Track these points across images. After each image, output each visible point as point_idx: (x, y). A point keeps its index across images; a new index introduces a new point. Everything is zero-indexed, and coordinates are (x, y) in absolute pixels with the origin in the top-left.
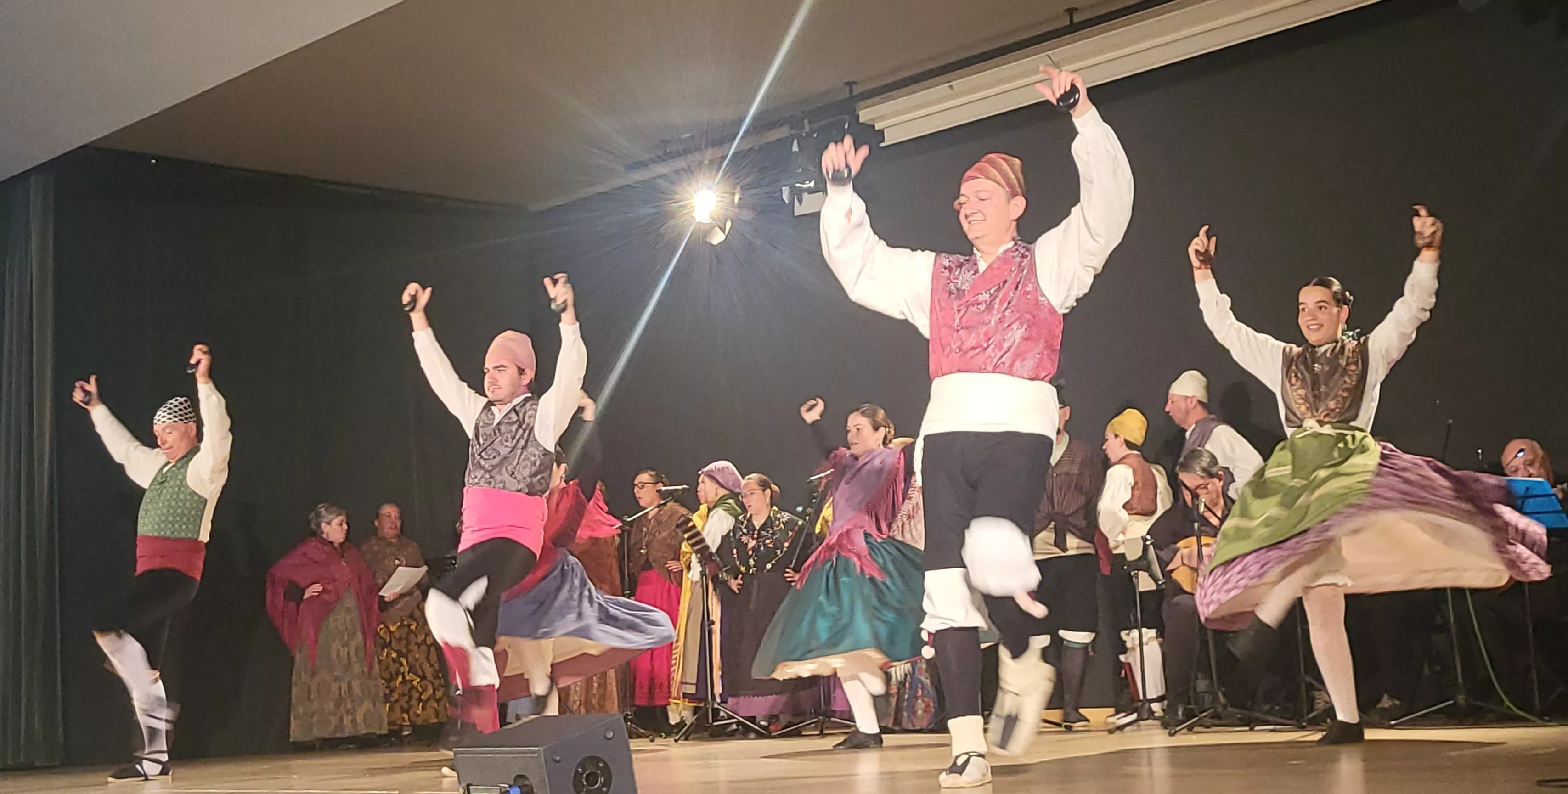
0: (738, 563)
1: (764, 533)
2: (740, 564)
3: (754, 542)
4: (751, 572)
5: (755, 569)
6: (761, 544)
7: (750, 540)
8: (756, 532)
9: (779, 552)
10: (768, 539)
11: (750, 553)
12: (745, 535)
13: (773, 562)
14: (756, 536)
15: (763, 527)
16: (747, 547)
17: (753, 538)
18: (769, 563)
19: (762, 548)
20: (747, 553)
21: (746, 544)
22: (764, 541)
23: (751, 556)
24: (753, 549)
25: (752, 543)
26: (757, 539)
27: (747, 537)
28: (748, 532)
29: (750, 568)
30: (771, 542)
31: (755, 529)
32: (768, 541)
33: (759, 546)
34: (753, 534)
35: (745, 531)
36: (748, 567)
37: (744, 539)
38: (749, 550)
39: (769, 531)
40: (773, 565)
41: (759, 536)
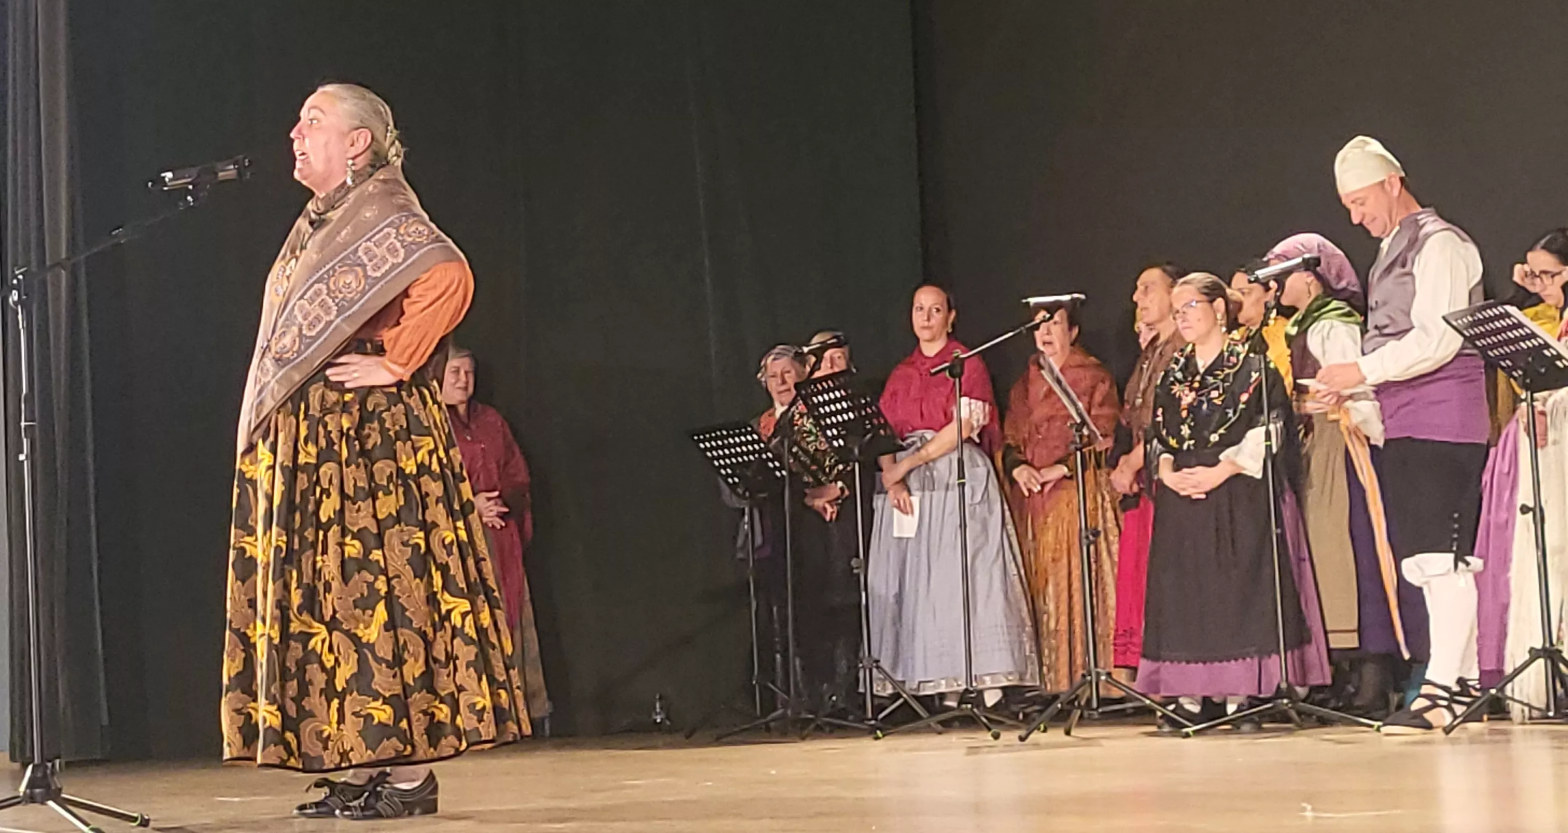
0: (1164, 432)
1: (1210, 379)
2: (1167, 433)
3: (1193, 394)
4: (1185, 447)
5: (1192, 442)
6: (1203, 398)
7: (1187, 392)
8: (1198, 378)
9: (1230, 412)
10: (1217, 388)
11: (1184, 414)
12: (1180, 382)
14: (1196, 385)
15: (1210, 371)
16: (1180, 405)
17: (1191, 391)
18: (1215, 432)
19: (1205, 406)
20: (1179, 413)
21: (1180, 399)
22: (1209, 393)
23: (1183, 422)
24: (1190, 408)
25: (1188, 398)
26: (1197, 390)
27: (1182, 387)
28: (1185, 377)
29: (1184, 442)
30: (1220, 395)
31: (1198, 373)
32: (1215, 394)
33: (1201, 403)
34: (1192, 382)
35: (1179, 375)
36: (1181, 440)
37: (1176, 388)
38: (1184, 409)
39: (1219, 375)
40: (1220, 435)
41: (1203, 384)
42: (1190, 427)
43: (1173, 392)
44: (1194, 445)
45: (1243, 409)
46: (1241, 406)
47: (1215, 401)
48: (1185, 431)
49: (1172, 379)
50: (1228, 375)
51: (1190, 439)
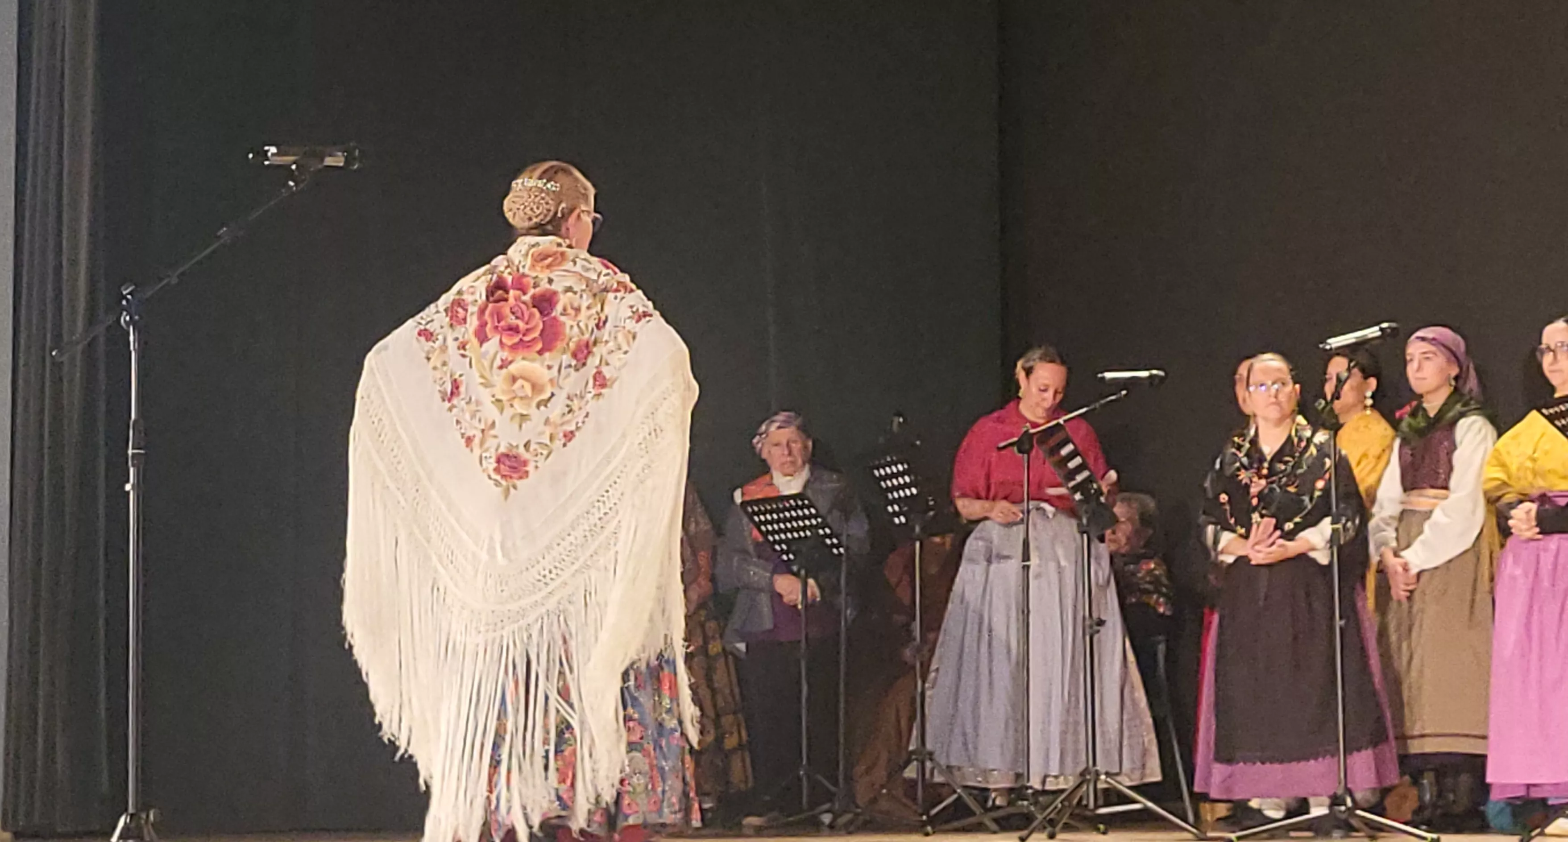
0: (1232, 521)
1: (1280, 467)
2: (1236, 523)
3: (1263, 482)
6: (1275, 486)
7: (1255, 479)
8: (1266, 465)
9: (1306, 499)
10: (1287, 476)
11: (1255, 501)
12: (1246, 469)
13: (1297, 520)
14: (1265, 472)
15: (1278, 456)
16: (1248, 493)
17: (1260, 478)
18: (1289, 520)
19: (1277, 494)
20: (1250, 503)
21: (1247, 487)
23: (1255, 509)
24: (1260, 495)
25: (1258, 486)
26: (1267, 477)
27: (1250, 473)
28: (1251, 464)
30: (1293, 483)
31: (1265, 460)
32: (1286, 481)
33: (1272, 491)
34: (1259, 469)
35: (1245, 460)
37: (1243, 476)
38: (1253, 497)
39: (1288, 462)
40: (1296, 524)
41: (1272, 472)
43: (1240, 478)
45: (1317, 499)
46: (1317, 494)
47: (1288, 489)
48: (1257, 519)
49: (1237, 465)
50: (1301, 460)
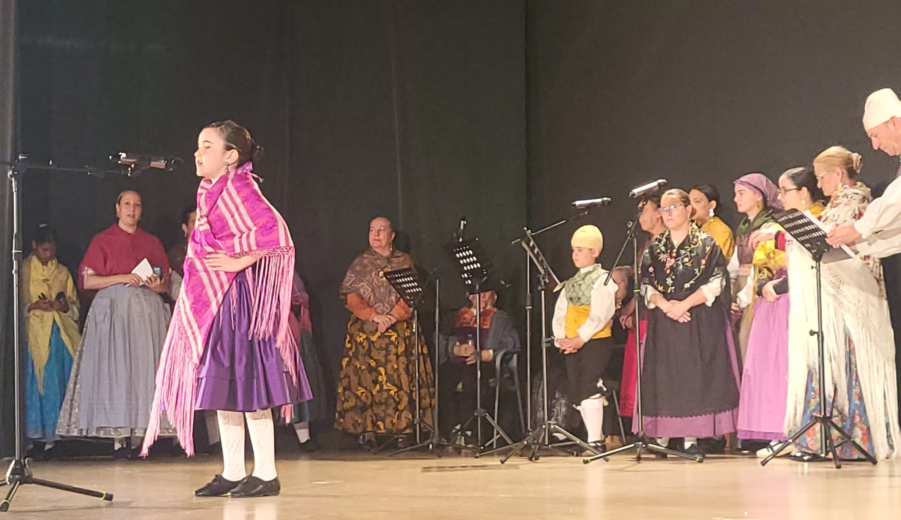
0: (656, 282)
1: (683, 252)
2: (658, 284)
3: (673, 260)
4: (669, 291)
5: (673, 288)
6: (679, 262)
7: (669, 259)
8: (675, 251)
9: (697, 270)
10: (687, 256)
11: (668, 271)
12: (664, 253)
13: (692, 282)
14: (674, 255)
15: (682, 246)
16: (665, 266)
17: (671, 258)
18: (688, 282)
19: (681, 267)
20: (666, 272)
21: (664, 263)
22: (683, 259)
23: (668, 275)
24: (672, 268)
26: (675, 258)
27: (665, 256)
28: (666, 250)
29: (668, 288)
30: (690, 260)
31: (674, 248)
32: (686, 260)
33: (678, 265)
34: (671, 253)
35: (663, 249)
36: (666, 287)
37: (663, 257)
38: (668, 269)
39: (687, 249)
40: (691, 284)
41: (678, 254)
42: (672, 280)
43: (660, 258)
44: (674, 289)
45: (703, 269)
46: (702, 267)
47: (687, 264)
48: (669, 281)
49: (659, 251)
50: (694, 248)
51: (672, 286)
